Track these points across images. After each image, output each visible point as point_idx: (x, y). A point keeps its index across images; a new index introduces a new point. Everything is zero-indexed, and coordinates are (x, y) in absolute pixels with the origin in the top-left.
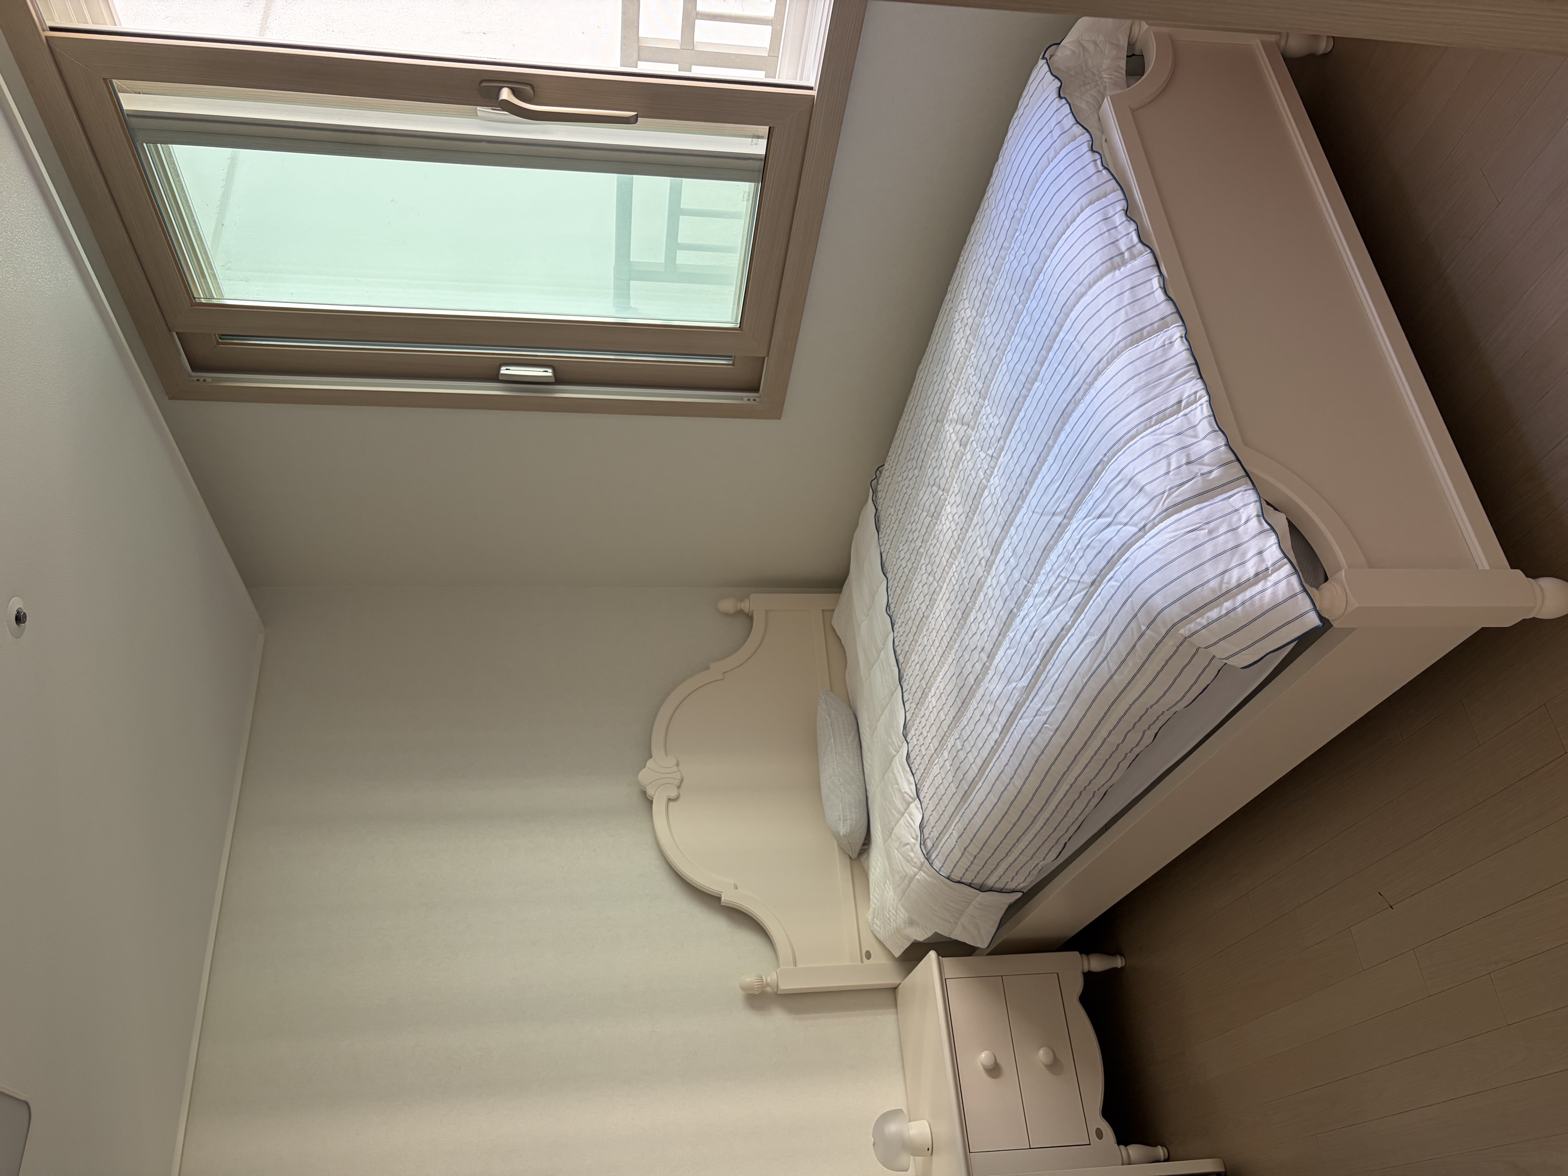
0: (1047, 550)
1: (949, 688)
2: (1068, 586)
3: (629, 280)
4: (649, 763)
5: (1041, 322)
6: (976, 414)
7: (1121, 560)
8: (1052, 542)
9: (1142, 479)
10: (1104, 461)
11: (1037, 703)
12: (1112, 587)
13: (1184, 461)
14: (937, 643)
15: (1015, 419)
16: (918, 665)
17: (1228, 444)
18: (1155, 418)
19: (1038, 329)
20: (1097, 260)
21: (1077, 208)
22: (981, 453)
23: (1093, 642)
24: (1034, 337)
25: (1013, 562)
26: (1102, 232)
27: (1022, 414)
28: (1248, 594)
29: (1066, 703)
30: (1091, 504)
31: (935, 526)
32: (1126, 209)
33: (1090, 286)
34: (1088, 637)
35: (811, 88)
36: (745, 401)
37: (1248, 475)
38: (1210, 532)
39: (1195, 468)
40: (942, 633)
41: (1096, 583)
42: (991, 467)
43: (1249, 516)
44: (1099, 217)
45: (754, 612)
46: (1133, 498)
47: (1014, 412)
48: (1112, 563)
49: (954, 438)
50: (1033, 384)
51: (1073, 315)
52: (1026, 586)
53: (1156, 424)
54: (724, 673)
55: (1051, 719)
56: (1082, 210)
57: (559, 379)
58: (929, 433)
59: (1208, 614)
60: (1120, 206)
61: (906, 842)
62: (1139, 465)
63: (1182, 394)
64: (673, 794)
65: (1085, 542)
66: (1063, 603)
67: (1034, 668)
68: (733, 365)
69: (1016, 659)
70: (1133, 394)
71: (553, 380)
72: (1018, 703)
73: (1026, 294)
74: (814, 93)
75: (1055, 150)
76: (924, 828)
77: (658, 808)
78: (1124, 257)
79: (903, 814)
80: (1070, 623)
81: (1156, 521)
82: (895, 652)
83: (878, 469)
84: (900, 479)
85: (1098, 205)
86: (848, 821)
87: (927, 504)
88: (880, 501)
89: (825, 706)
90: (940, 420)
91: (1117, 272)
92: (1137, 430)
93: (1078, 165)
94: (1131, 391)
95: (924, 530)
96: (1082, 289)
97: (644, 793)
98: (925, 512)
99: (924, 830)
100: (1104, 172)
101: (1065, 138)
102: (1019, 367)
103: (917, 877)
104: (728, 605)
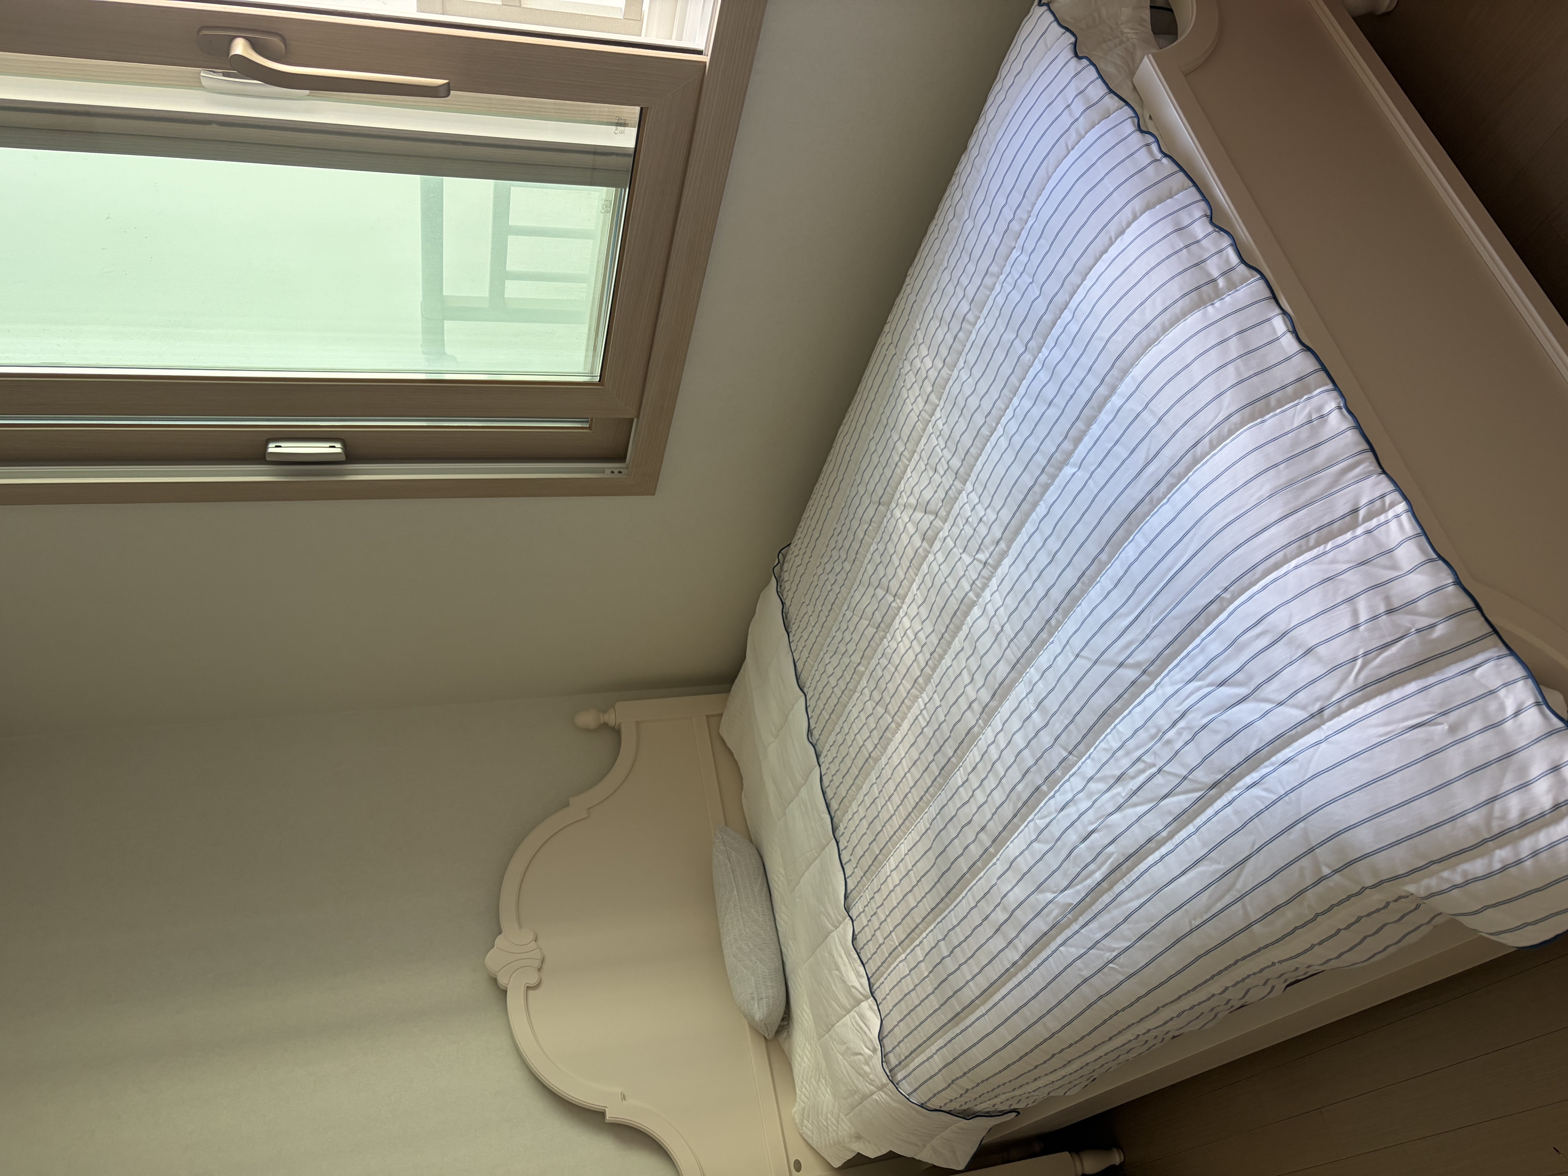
0: (1107, 716)
1: (923, 866)
2: (1159, 779)
3: (443, 319)
4: (499, 941)
5: (1074, 380)
6: (949, 499)
7: (1273, 759)
8: (1118, 705)
9: (1309, 635)
10: (1223, 598)
11: (1095, 931)
12: (1259, 798)
13: (1382, 609)
14: (896, 800)
15: (1028, 515)
16: (864, 821)
17: (1458, 582)
18: (1314, 536)
19: (1068, 389)
20: (1175, 290)
21: (1127, 213)
22: (964, 556)
23: (1216, 872)
24: (1060, 401)
25: (1038, 719)
26: (1177, 248)
27: (1041, 509)
28: (1543, 838)
29: (1154, 944)
30: (1200, 661)
31: (882, 640)
32: (1209, 213)
33: (1165, 330)
34: (1205, 862)
35: (700, 52)
36: (607, 475)
37: (1495, 631)
38: (1453, 729)
39: (1404, 620)
40: (904, 788)
41: (1222, 785)
42: (984, 577)
43: (1522, 703)
44: (1166, 227)
45: (622, 725)
46: (1291, 663)
47: (1025, 506)
48: (1253, 760)
49: (911, 528)
50: (1060, 469)
51: (1138, 372)
52: (1064, 759)
53: (1317, 544)
54: (589, 809)
55: (1121, 959)
56: (1135, 218)
57: (352, 456)
58: (867, 517)
59: (1466, 866)
60: (1199, 210)
61: (857, 1051)
62: (1298, 611)
63: (1357, 498)
64: (533, 981)
65: (1196, 719)
66: (1151, 801)
67: (1090, 882)
68: (590, 428)
69: (1053, 861)
70: (1270, 497)
71: (343, 458)
72: (1059, 922)
73: (1038, 339)
74: (706, 59)
75: (1077, 132)
76: (884, 1038)
77: (515, 1000)
78: (1217, 285)
79: (849, 1012)
80: (1164, 834)
81: (1345, 703)
82: (824, 793)
83: (780, 552)
84: (820, 571)
85: (1160, 210)
86: (764, 1001)
87: (869, 611)
88: (788, 596)
89: (722, 847)
90: (884, 502)
91: (1210, 309)
92: (1285, 555)
93: (1121, 152)
94: (1265, 491)
95: (863, 644)
96: (1151, 333)
97: (494, 980)
98: (866, 619)
99: (885, 1041)
100: (1165, 161)
101: (1094, 113)
102: (1033, 443)
103: (875, 1097)
104: (587, 719)
